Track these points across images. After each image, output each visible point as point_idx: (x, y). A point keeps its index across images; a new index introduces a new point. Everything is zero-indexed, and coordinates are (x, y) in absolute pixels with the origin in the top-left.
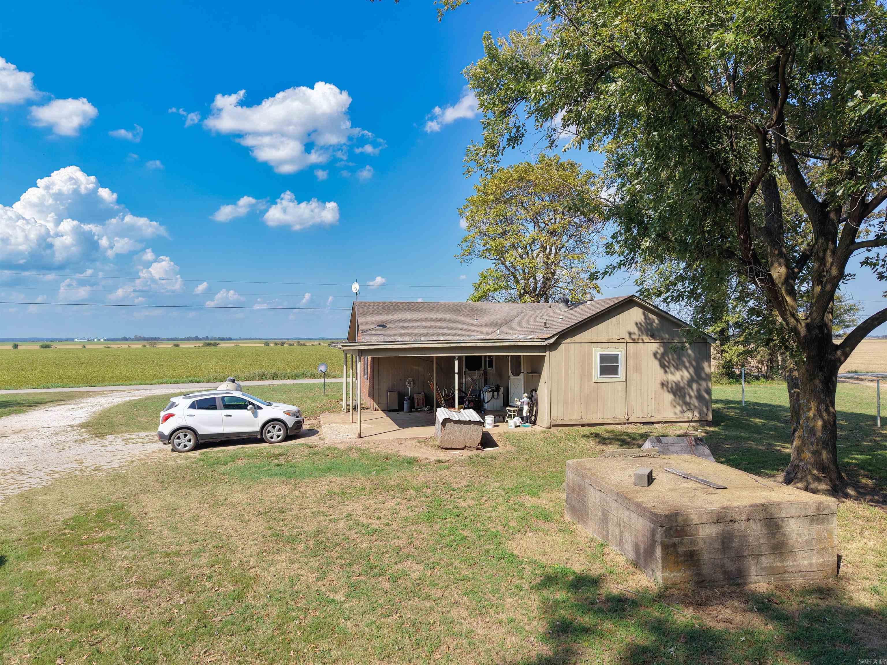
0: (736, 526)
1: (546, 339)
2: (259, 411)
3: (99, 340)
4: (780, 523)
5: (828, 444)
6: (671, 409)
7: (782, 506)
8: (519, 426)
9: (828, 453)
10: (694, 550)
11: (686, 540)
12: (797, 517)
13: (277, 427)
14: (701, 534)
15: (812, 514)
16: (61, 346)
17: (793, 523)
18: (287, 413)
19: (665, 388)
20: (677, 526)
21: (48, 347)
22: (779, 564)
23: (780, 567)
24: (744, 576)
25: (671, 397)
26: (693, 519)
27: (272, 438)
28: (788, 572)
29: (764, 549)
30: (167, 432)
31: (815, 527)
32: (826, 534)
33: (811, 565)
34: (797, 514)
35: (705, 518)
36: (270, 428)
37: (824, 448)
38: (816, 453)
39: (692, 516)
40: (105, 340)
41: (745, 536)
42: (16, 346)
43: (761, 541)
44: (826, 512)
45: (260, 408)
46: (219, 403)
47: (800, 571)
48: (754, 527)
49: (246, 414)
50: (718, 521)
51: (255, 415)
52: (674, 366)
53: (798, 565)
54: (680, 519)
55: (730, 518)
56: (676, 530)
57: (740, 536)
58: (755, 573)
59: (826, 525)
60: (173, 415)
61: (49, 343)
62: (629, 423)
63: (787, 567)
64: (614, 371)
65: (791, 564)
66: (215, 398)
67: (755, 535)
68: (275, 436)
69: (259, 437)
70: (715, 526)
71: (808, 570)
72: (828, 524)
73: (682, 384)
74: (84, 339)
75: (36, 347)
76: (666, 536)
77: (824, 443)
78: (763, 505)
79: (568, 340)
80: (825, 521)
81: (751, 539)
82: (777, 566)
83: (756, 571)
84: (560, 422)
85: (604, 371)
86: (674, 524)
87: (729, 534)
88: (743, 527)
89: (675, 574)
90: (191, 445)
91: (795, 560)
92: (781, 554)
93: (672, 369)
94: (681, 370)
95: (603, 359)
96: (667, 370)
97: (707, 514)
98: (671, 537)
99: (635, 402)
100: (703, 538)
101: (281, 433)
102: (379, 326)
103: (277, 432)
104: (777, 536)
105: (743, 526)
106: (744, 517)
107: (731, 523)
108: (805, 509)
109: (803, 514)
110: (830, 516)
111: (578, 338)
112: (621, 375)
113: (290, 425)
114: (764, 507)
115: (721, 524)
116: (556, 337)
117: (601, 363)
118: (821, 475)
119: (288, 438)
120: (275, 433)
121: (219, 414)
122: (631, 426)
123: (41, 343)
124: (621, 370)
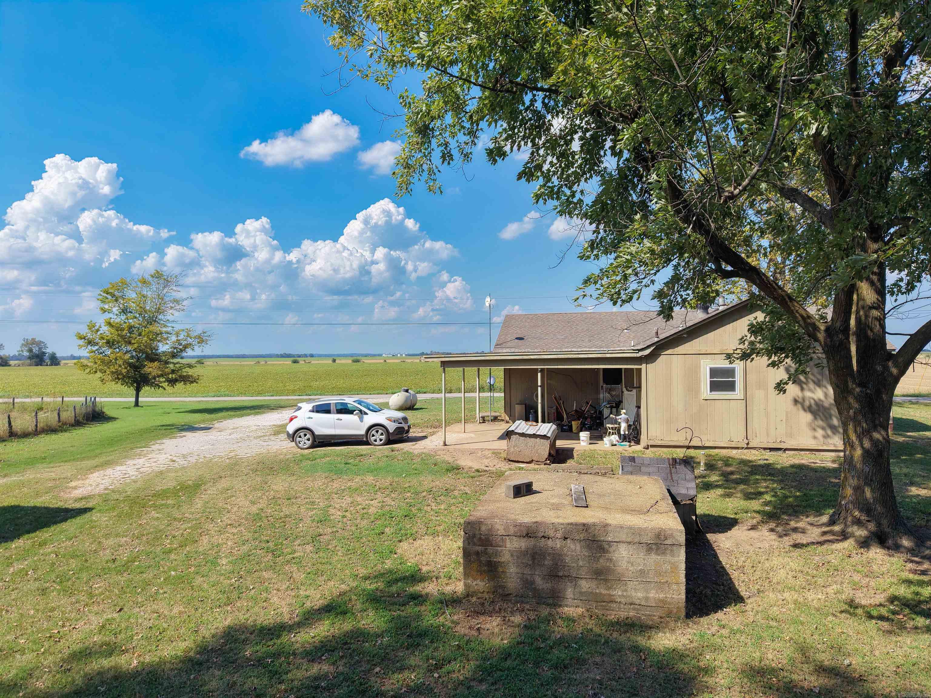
0: (550, 543)
1: (640, 350)
2: (365, 416)
3: (401, 355)
4: (606, 546)
5: (871, 480)
6: (810, 433)
7: (610, 529)
8: (616, 445)
9: (872, 491)
10: (499, 562)
11: (490, 550)
12: (629, 543)
13: (380, 431)
14: (508, 546)
15: (649, 542)
16: (367, 361)
17: (624, 549)
18: (389, 419)
19: (799, 406)
20: (481, 534)
21: (358, 361)
22: (604, 592)
23: (605, 595)
24: (558, 597)
25: (809, 417)
26: (498, 530)
27: (376, 441)
28: (616, 602)
29: (583, 573)
30: (291, 432)
31: (654, 557)
32: (669, 567)
33: (647, 599)
34: (629, 540)
35: (512, 530)
36: (374, 432)
37: (866, 484)
38: (858, 489)
39: (497, 527)
40: (406, 355)
41: (560, 555)
42: (334, 361)
43: (581, 563)
44: (668, 542)
45: (366, 414)
46: (333, 408)
47: (631, 604)
48: (572, 547)
49: (352, 418)
50: (528, 535)
51: (361, 420)
52: (814, 382)
53: (629, 596)
54: (483, 528)
55: (542, 534)
56: (480, 538)
57: (554, 554)
58: (572, 596)
59: (668, 558)
60: (296, 417)
61: (358, 358)
62: (747, 448)
63: (613, 595)
64: (730, 386)
65: (620, 593)
66: (330, 404)
67: (572, 555)
68: (378, 440)
69: (365, 439)
70: (526, 539)
71: (643, 603)
72: (673, 556)
73: (826, 404)
74: (390, 354)
75: (350, 361)
76: (469, 544)
77: (866, 478)
78: (584, 525)
79: (669, 352)
80: (668, 552)
81: (567, 559)
82: (601, 594)
83: (574, 595)
84: (659, 443)
85: (715, 386)
86: (477, 532)
87: (541, 550)
88: (558, 546)
89: (478, 582)
90: (309, 443)
91: (626, 590)
92: (606, 580)
93: (811, 385)
94: (826, 387)
95: (714, 372)
96: (804, 386)
97: (515, 526)
98: (475, 544)
99: (756, 423)
100: (509, 551)
101: (383, 437)
102: (517, 338)
103: (379, 437)
104: (601, 561)
105: (558, 544)
106: (559, 535)
107: (543, 539)
108: (640, 535)
109: (636, 540)
110: (675, 548)
111: (681, 349)
112: (739, 392)
113: (391, 431)
114: (585, 527)
115: (531, 539)
116: (652, 348)
117: (711, 377)
118: (864, 518)
119: (389, 442)
120: (378, 436)
121: (333, 417)
122: (753, 451)
123: (352, 358)
124: (739, 385)
